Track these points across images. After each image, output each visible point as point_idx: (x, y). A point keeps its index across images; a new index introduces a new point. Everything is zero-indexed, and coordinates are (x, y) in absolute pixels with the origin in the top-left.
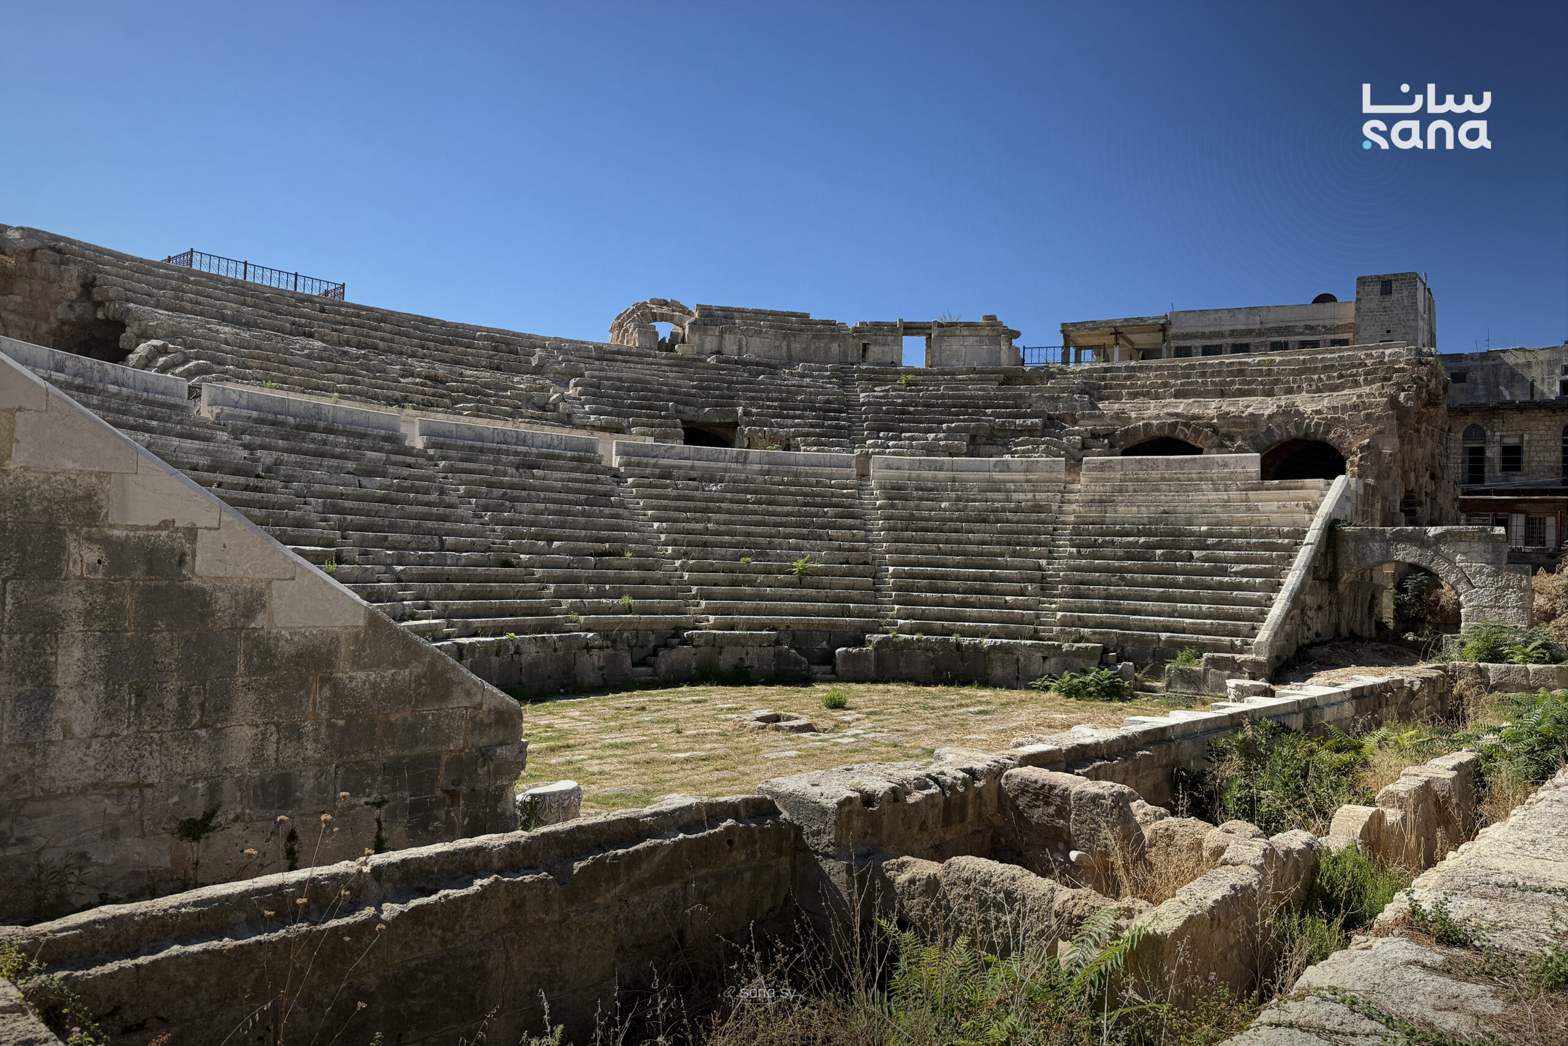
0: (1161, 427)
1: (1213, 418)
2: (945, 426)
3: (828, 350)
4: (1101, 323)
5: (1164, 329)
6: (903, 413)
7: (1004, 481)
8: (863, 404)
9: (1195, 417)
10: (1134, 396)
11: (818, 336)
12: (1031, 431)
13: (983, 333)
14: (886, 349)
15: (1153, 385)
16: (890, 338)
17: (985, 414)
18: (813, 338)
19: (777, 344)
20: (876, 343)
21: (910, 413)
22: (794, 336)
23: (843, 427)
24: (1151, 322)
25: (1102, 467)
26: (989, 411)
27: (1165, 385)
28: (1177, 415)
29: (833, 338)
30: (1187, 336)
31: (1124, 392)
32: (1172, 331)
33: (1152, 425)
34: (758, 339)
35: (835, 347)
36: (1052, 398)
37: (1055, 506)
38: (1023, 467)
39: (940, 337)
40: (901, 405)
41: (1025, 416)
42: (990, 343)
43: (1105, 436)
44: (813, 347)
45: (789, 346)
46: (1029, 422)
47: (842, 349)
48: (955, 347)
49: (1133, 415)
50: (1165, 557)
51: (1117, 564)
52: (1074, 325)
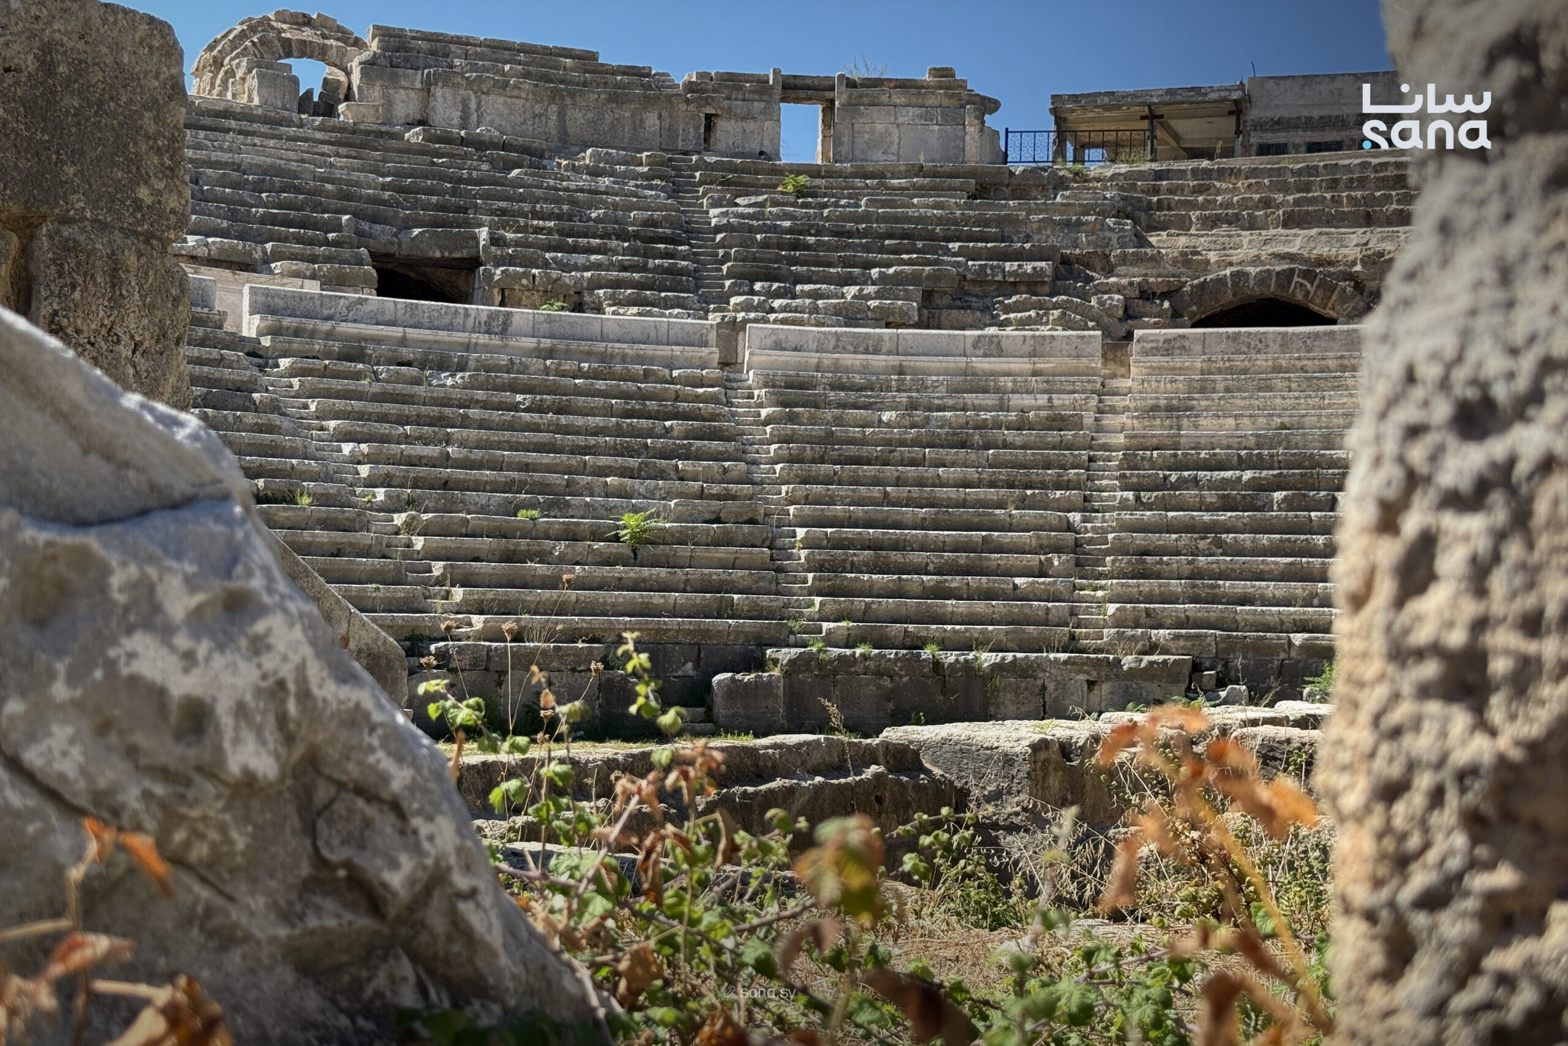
0: (1264, 278)
1: (1354, 263)
2: (875, 272)
3: (638, 125)
4: (1125, 96)
5: (1237, 109)
6: (795, 246)
7: (993, 374)
8: (718, 229)
9: (1321, 261)
10: (1211, 223)
11: (617, 97)
12: (1032, 284)
13: (931, 101)
14: (751, 126)
15: (1244, 204)
16: (758, 106)
17: (948, 252)
18: (610, 101)
19: (538, 109)
20: (730, 114)
21: (807, 247)
22: (572, 94)
23: (682, 272)
24: (1214, 96)
25: (1168, 348)
26: (954, 246)
27: (1266, 203)
28: (1291, 257)
29: (648, 102)
30: (1279, 124)
31: (1194, 215)
32: (1254, 114)
33: (1247, 275)
34: (501, 100)
35: (652, 120)
36: (1067, 224)
37: (1089, 419)
38: (1027, 348)
39: (851, 106)
40: (790, 231)
41: (1020, 256)
42: (946, 121)
43: (1164, 296)
44: (609, 118)
45: (561, 115)
46: (1028, 267)
47: (666, 124)
48: (879, 127)
49: (1213, 257)
50: (1289, 504)
51: (1207, 517)
52: (1075, 98)
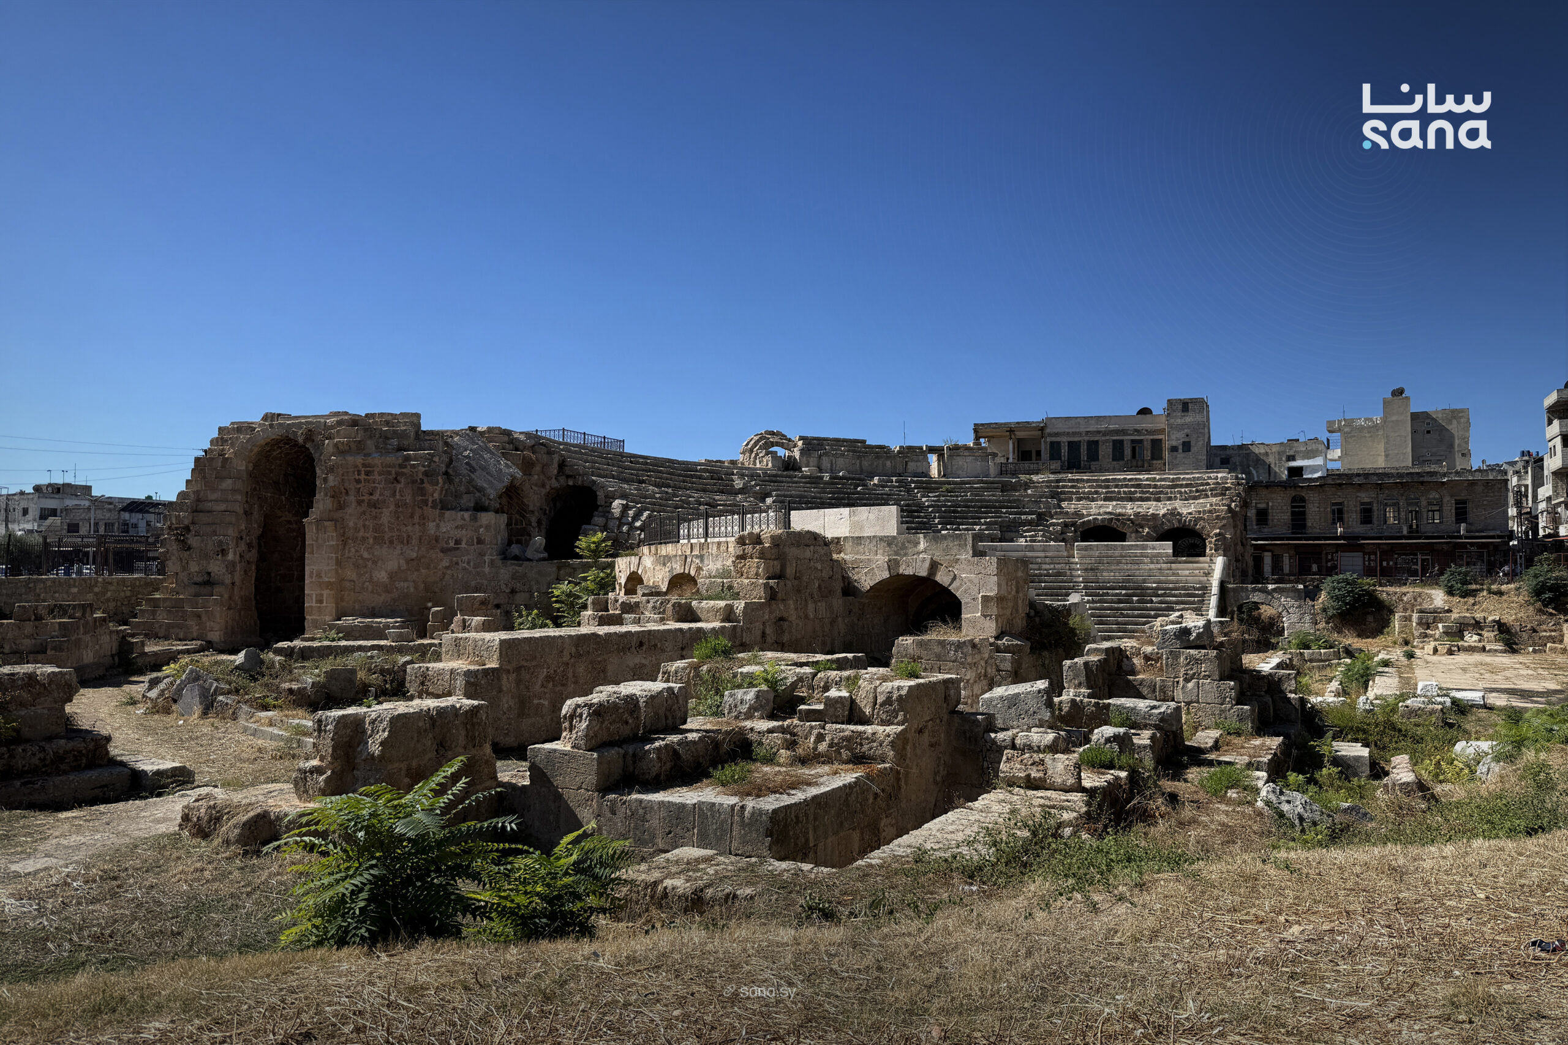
0: (1103, 520)
1: (1131, 516)
2: (982, 520)
3: (884, 465)
4: (1002, 424)
5: (1042, 429)
6: (954, 512)
7: (1032, 557)
8: (929, 506)
9: (1120, 514)
10: (1079, 499)
12: (1030, 523)
13: (977, 454)
14: (919, 464)
15: (1089, 493)
16: (921, 457)
17: (1002, 512)
20: (912, 460)
21: (958, 512)
23: (924, 523)
24: (1034, 425)
25: (1086, 548)
26: (1004, 510)
27: (1096, 493)
28: (1110, 513)
29: (888, 458)
30: (1057, 434)
31: (1074, 496)
32: (1048, 431)
33: (1097, 519)
35: (888, 463)
36: (1036, 501)
37: (1068, 572)
38: (1042, 548)
39: (950, 456)
40: (950, 506)
41: (1025, 513)
42: (982, 461)
43: (1072, 526)
44: (877, 465)
45: (860, 464)
46: (1029, 517)
48: (960, 463)
49: (1084, 512)
50: (1138, 602)
51: (1116, 605)
52: (982, 425)
